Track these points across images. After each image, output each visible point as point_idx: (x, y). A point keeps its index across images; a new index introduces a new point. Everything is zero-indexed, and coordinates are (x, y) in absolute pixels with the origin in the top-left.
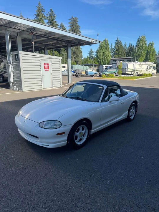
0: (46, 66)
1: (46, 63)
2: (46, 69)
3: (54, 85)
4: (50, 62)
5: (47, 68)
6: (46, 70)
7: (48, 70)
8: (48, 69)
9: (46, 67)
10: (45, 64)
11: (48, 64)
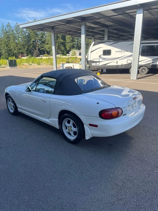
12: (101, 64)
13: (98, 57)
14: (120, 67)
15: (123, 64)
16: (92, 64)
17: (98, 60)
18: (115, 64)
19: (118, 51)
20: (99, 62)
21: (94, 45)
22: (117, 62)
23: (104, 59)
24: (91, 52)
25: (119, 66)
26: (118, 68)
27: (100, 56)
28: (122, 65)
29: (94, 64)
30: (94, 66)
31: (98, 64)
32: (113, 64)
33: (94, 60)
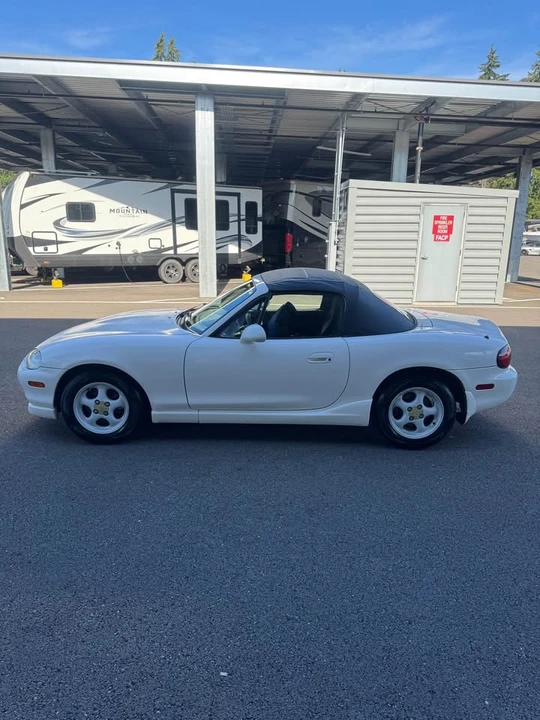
0: (443, 226)
1: (444, 212)
2: (441, 234)
3: (463, 294)
4: (462, 210)
5: (446, 231)
6: (440, 238)
7: (448, 240)
8: (446, 237)
9: (443, 228)
10: (437, 218)
11: (451, 218)
12: (64, 250)
13: (52, 226)
14: (130, 262)
15: (140, 251)
16: (31, 249)
17: (52, 237)
18: (112, 251)
19: (118, 211)
20: (57, 242)
21: (28, 184)
22: (118, 244)
23: (73, 232)
24: (23, 206)
25: (126, 256)
26: (125, 264)
27: (57, 223)
28: (136, 255)
29: (40, 249)
30: (39, 258)
31: (52, 249)
32: (105, 249)
33: (36, 236)
